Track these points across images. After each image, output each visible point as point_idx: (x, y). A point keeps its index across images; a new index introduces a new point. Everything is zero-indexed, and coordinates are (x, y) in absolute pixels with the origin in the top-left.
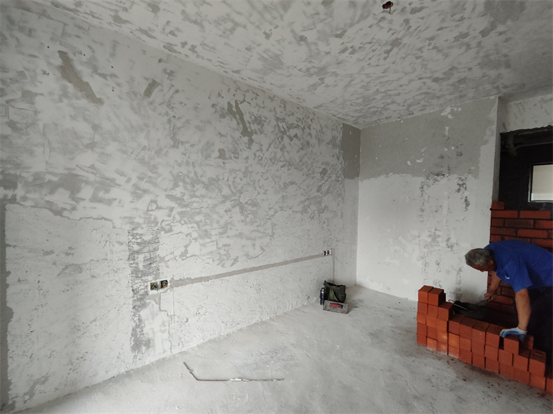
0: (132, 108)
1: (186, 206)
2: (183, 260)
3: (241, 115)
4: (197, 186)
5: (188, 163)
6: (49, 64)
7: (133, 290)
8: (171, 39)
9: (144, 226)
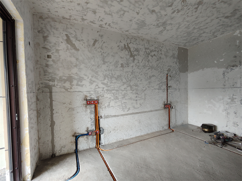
0: (89, 51)
1: (109, 87)
2: (108, 108)
3: (130, 48)
4: (113, 79)
5: (109, 70)
6: (63, 39)
7: (91, 119)
8: (101, 23)
9: (94, 94)
